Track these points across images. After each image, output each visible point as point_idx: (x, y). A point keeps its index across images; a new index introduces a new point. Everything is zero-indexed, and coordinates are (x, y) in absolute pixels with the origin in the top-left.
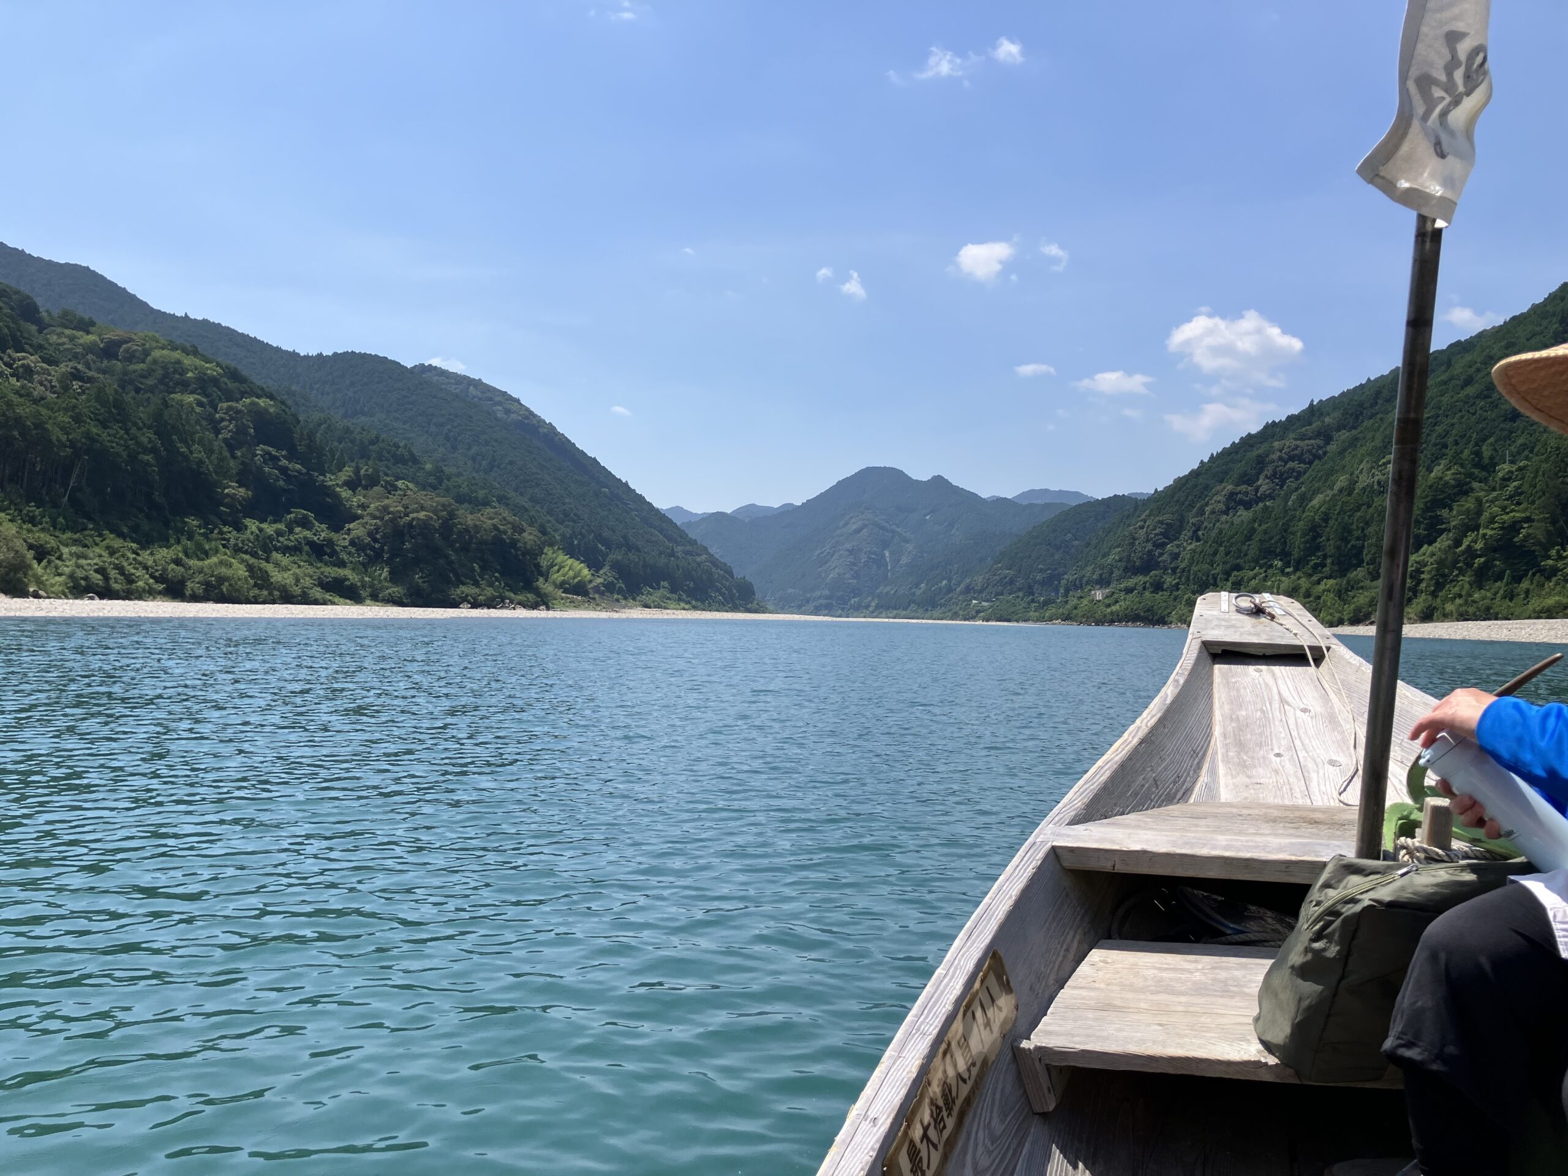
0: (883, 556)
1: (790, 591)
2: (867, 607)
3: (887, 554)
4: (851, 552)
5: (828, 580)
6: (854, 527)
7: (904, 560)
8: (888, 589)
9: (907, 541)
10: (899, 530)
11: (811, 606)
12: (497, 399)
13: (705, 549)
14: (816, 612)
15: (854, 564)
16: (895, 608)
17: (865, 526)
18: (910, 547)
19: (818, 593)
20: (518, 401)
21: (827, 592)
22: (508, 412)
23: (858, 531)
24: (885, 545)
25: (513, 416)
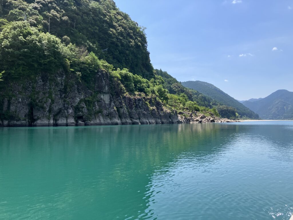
0: (284, 108)
1: (264, 115)
2: (281, 118)
3: (285, 107)
4: (277, 107)
5: (272, 113)
6: (277, 102)
7: (289, 108)
8: (286, 114)
9: (289, 105)
10: (287, 102)
11: (269, 118)
12: (210, 85)
13: (249, 109)
14: (270, 119)
15: (278, 110)
16: (288, 118)
17: (279, 102)
18: (290, 106)
19: (270, 116)
20: (213, 85)
21: (272, 116)
22: (212, 87)
23: (278, 103)
24: (284, 106)
25: (213, 88)
